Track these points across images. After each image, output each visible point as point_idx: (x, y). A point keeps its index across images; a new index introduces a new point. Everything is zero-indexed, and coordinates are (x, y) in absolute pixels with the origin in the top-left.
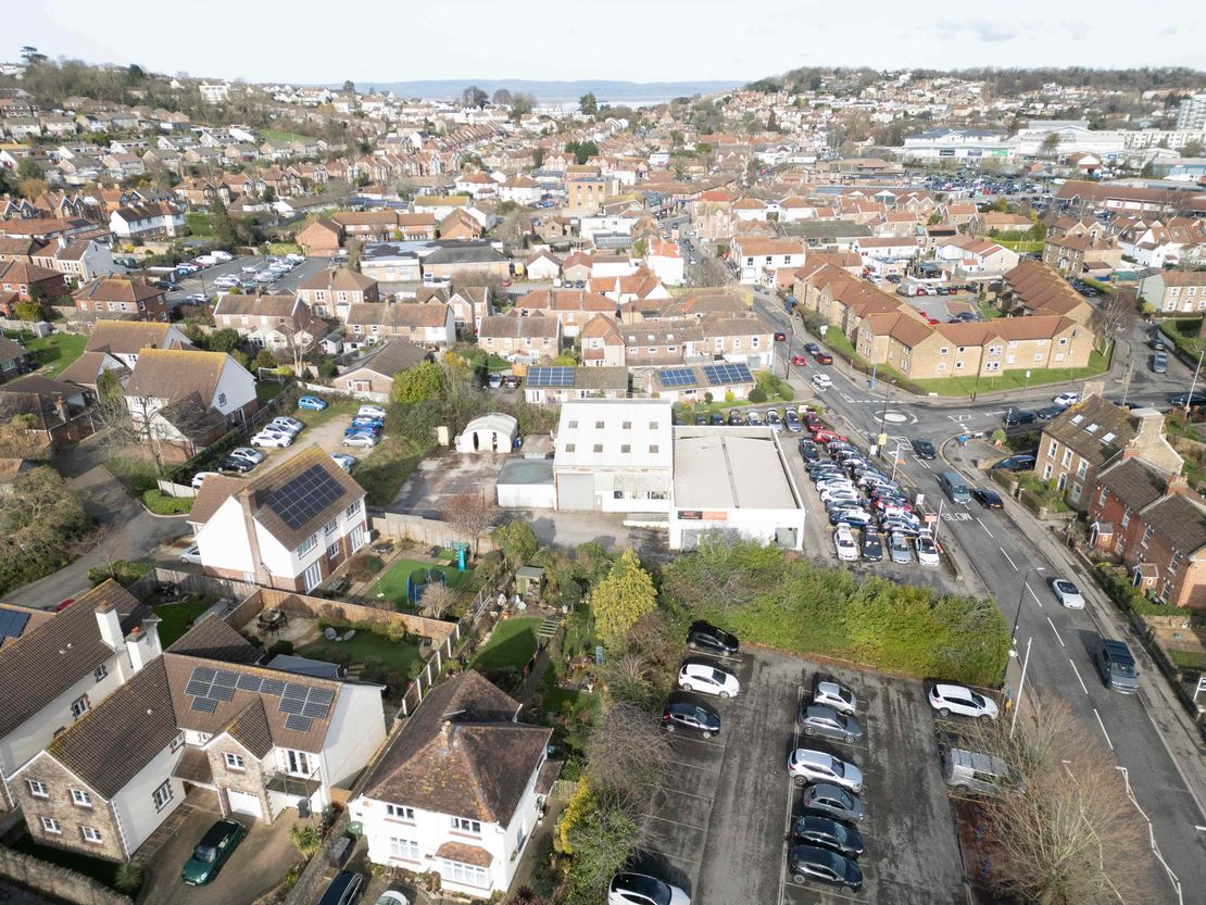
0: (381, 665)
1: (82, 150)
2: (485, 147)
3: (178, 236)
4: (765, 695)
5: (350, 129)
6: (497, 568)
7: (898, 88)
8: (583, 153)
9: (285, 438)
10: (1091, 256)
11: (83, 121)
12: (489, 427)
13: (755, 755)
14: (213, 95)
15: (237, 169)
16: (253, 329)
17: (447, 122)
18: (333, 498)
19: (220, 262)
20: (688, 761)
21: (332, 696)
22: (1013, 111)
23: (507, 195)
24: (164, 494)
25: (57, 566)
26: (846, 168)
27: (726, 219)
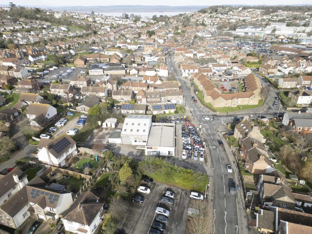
0: (74, 185)
1: (24, 34)
2: (126, 31)
3: (45, 61)
4: (156, 193)
5: (92, 26)
6: (103, 161)
7: (238, 12)
8: (151, 34)
9: (63, 125)
10: (270, 71)
11: (24, 26)
12: (110, 122)
13: (150, 207)
14: (57, 16)
15: (62, 40)
16: (59, 92)
17: (117, 24)
18: (68, 145)
19: (55, 69)
20: (135, 209)
21: (58, 197)
22: (268, 19)
23: (130, 47)
24: (34, 140)
25: (9, 158)
26: (218, 38)
27: (182, 57)
